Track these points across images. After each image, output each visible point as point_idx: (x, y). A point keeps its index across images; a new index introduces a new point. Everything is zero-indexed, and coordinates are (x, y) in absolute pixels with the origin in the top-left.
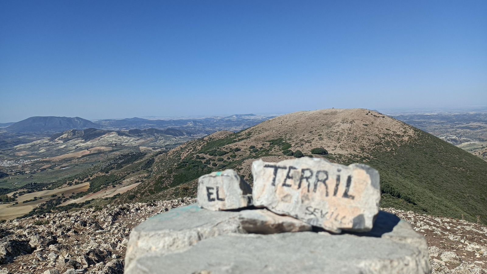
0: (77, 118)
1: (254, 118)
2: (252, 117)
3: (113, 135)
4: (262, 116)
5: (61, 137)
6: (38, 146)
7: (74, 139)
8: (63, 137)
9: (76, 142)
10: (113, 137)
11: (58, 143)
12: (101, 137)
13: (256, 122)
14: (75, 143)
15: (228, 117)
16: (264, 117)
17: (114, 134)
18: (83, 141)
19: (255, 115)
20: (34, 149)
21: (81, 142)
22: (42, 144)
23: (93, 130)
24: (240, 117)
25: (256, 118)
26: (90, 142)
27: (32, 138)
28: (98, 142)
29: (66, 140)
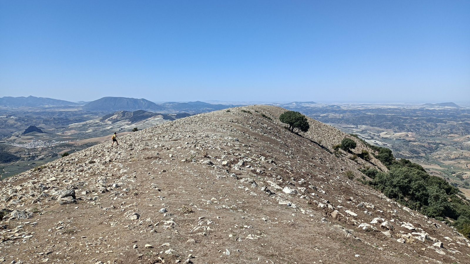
0: (143, 100)
1: (314, 106)
2: (312, 104)
3: (158, 119)
4: (324, 104)
5: (111, 117)
6: (88, 125)
7: (122, 121)
8: (113, 118)
9: (123, 123)
10: (158, 120)
11: (106, 124)
12: (146, 120)
13: (315, 111)
14: (121, 124)
15: (287, 104)
16: (326, 105)
17: (160, 118)
18: (130, 122)
19: (315, 103)
20: (84, 129)
21: (127, 124)
22: (93, 124)
23: (142, 112)
24: (299, 104)
25: (316, 106)
26: (135, 125)
27: (95, 117)
28: (142, 124)
29: (115, 121)
